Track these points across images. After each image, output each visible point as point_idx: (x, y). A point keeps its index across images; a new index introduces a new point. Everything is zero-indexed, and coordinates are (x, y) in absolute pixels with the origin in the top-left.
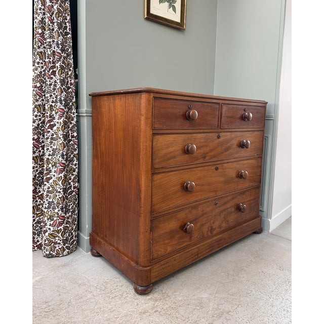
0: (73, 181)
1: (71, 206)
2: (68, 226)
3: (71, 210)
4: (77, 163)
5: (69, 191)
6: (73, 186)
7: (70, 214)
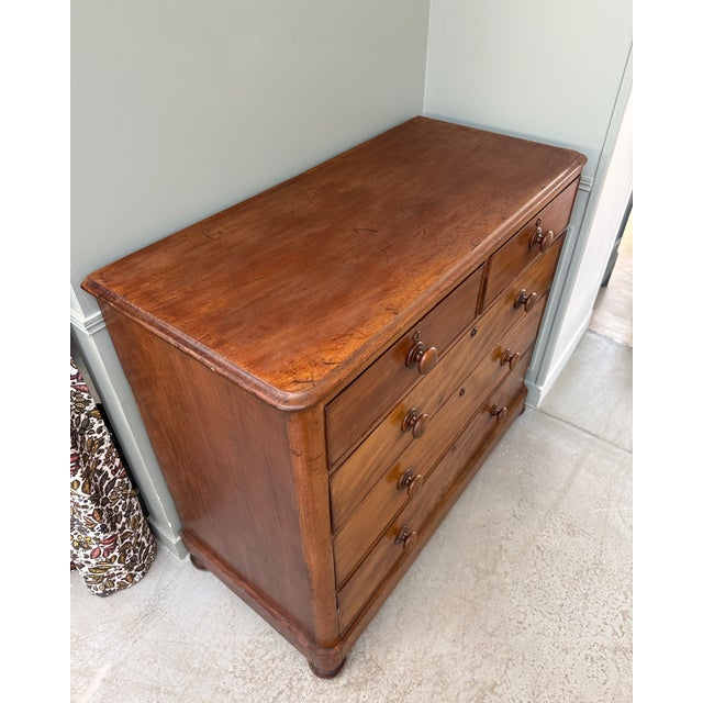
0: (107, 463)
1: (120, 507)
2: (128, 540)
3: (124, 513)
4: (103, 424)
5: (104, 487)
6: (109, 472)
7: (124, 519)
